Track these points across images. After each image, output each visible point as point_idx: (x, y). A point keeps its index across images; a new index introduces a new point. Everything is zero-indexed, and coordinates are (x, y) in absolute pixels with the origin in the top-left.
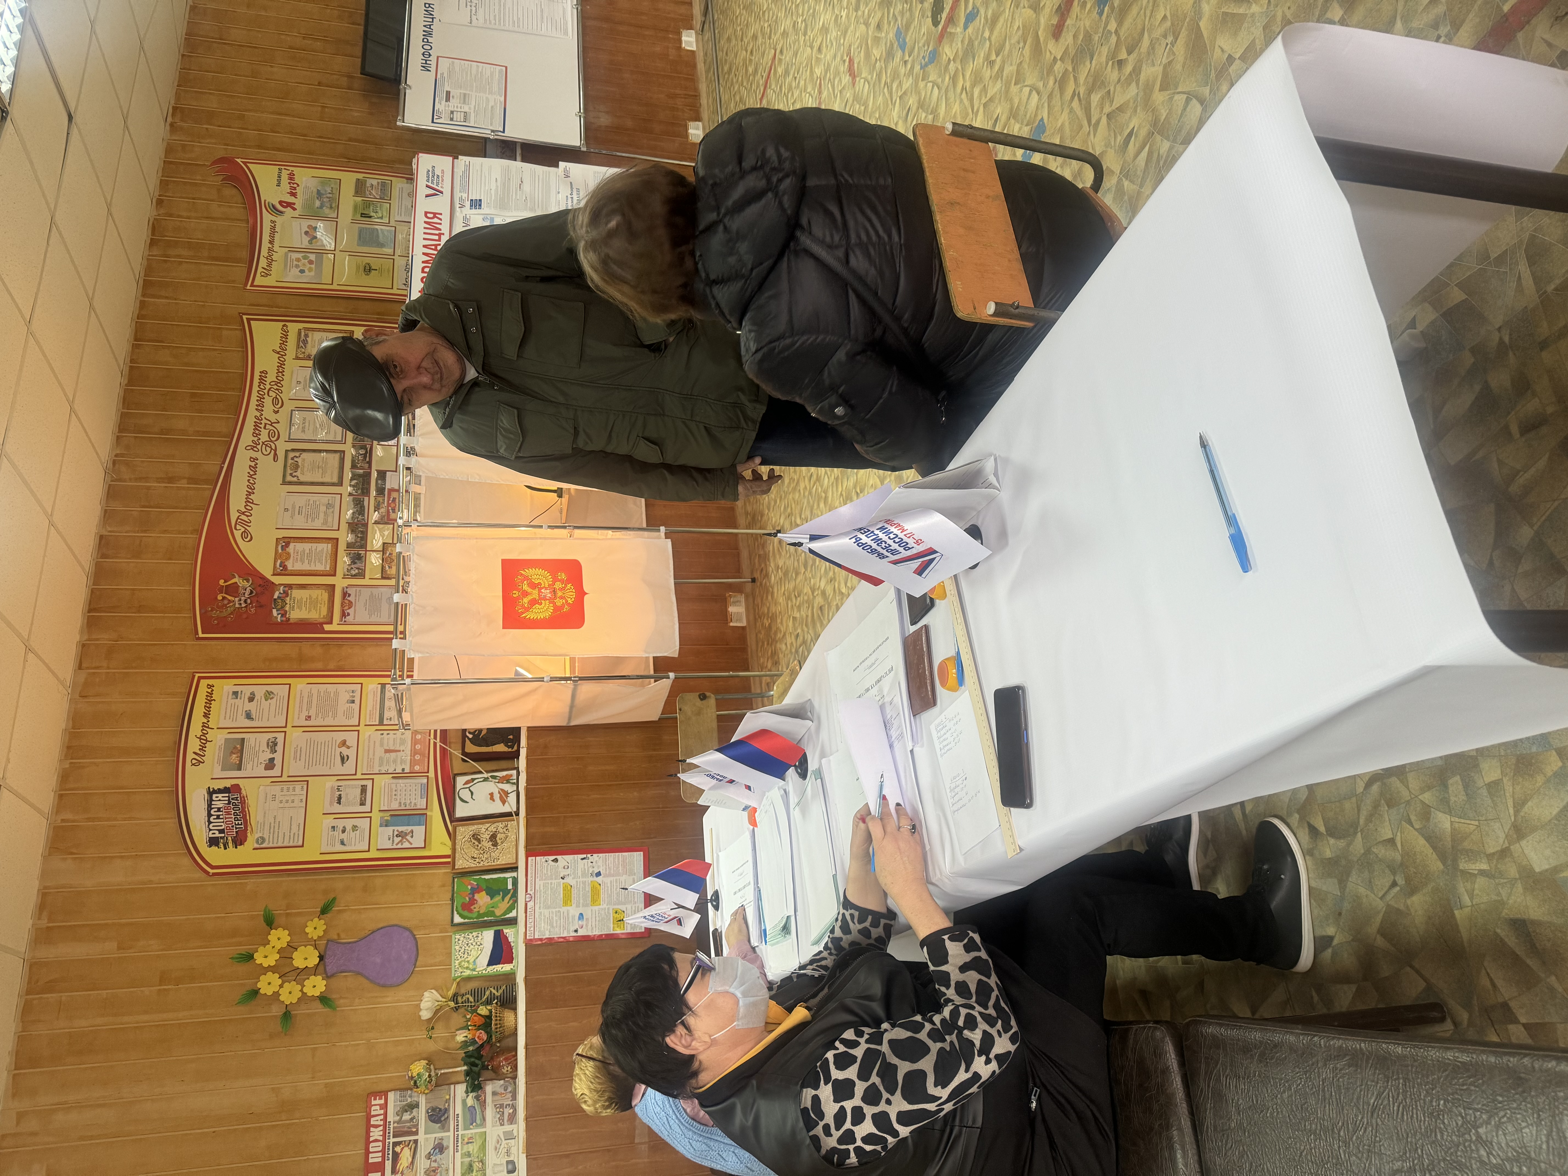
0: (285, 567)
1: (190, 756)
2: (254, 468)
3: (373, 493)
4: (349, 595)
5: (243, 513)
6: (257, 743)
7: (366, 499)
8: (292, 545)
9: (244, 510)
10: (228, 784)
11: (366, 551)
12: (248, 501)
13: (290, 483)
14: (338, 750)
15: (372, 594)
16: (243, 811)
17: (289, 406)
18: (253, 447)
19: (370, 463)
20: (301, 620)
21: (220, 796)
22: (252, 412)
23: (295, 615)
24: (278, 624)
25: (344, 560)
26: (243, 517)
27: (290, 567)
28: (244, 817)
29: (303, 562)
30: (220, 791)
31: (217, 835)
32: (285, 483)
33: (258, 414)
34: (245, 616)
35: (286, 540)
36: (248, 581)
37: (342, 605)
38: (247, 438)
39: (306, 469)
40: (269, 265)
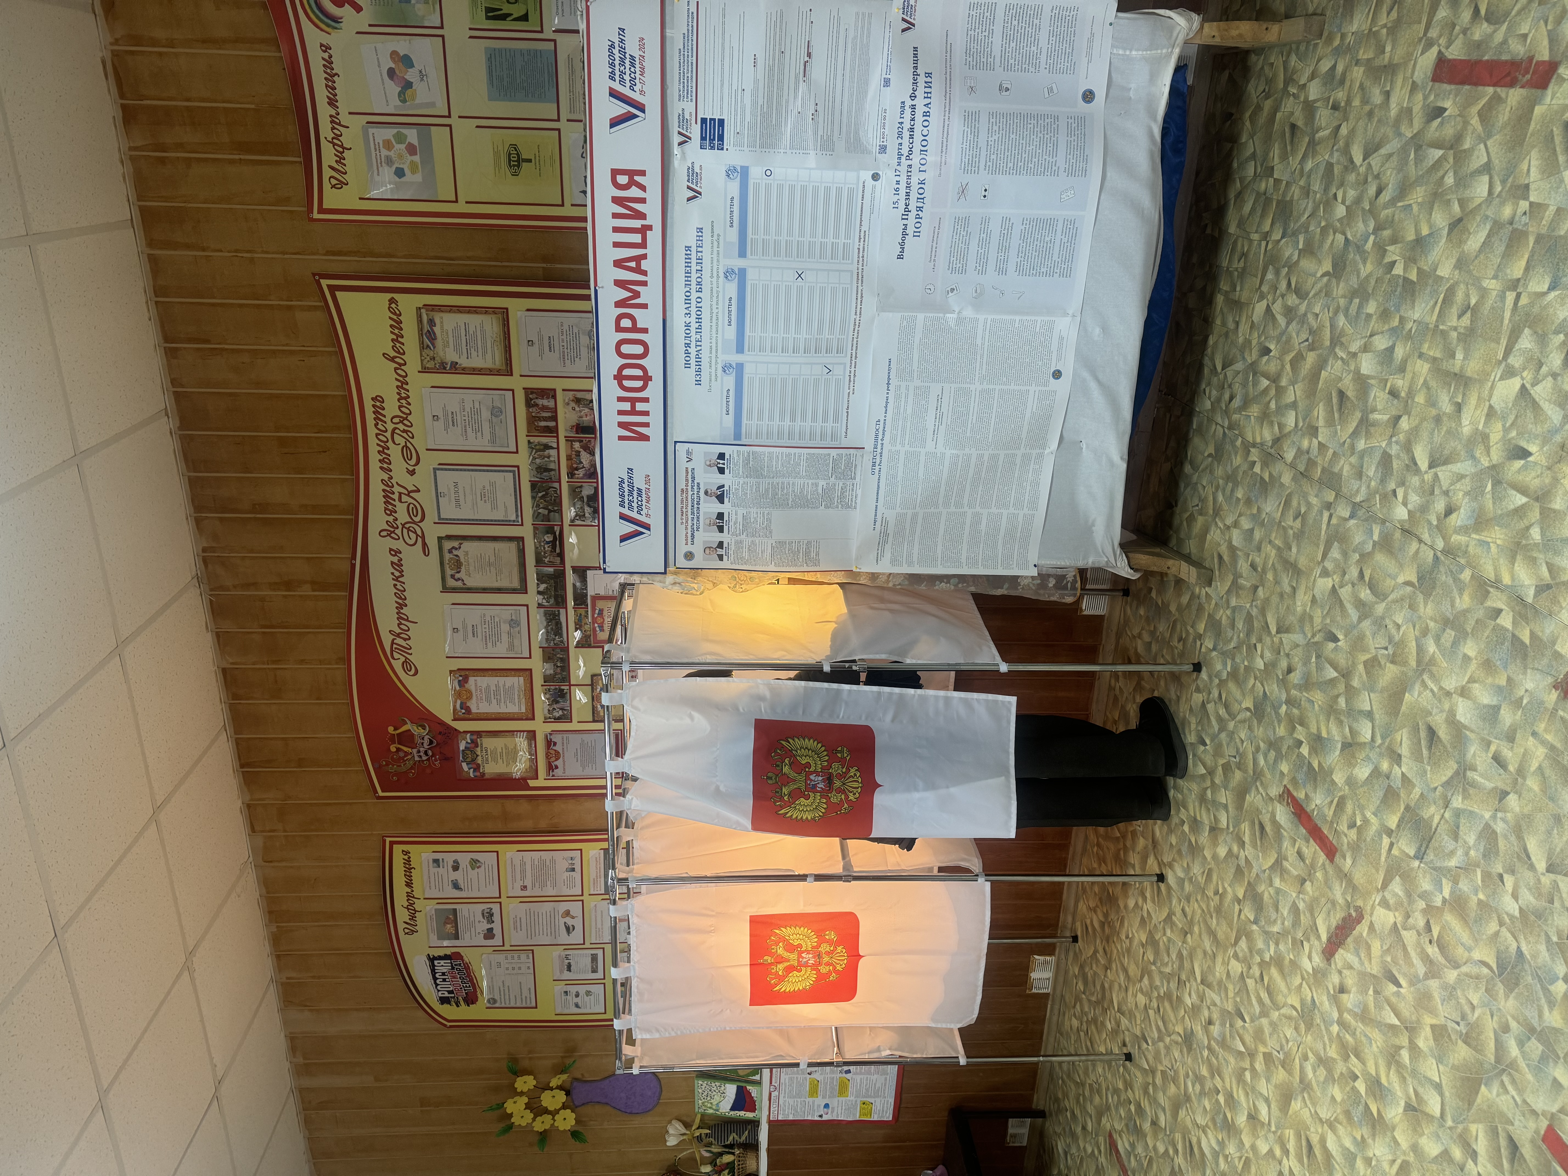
0: (468, 710)
1: (401, 926)
2: (398, 565)
3: (571, 603)
4: (555, 744)
5: (398, 635)
6: (470, 914)
7: (562, 611)
8: (472, 680)
9: (398, 631)
10: (448, 952)
11: (570, 685)
12: (402, 618)
13: (454, 590)
14: (562, 921)
15: (583, 741)
16: (469, 975)
17: (429, 461)
18: (389, 532)
19: (561, 555)
20: (500, 774)
21: (442, 962)
22: (377, 475)
23: (491, 769)
24: (472, 779)
25: (541, 699)
26: (399, 641)
27: (474, 710)
28: (471, 981)
29: (490, 703)
30: (440, 958)
31: (447, 995)
32: (446, 589)
33: (385, 477)
34: (428, 771)
35: (463, 673)
36: (424, 728)
37: (547, 756)
38: (378, 519)
39: (472, 568)
40: (340, 160)
